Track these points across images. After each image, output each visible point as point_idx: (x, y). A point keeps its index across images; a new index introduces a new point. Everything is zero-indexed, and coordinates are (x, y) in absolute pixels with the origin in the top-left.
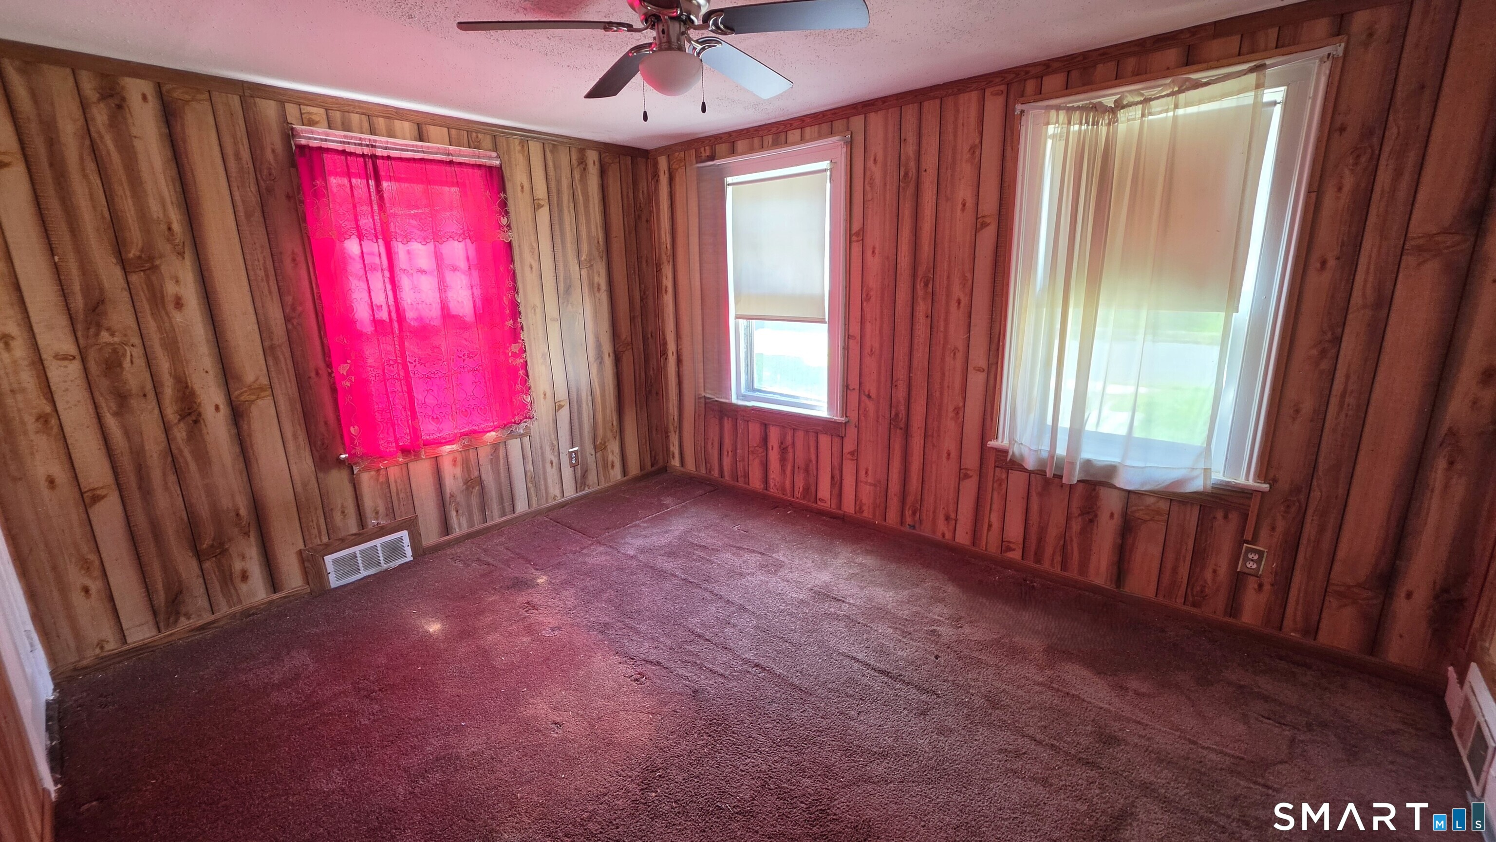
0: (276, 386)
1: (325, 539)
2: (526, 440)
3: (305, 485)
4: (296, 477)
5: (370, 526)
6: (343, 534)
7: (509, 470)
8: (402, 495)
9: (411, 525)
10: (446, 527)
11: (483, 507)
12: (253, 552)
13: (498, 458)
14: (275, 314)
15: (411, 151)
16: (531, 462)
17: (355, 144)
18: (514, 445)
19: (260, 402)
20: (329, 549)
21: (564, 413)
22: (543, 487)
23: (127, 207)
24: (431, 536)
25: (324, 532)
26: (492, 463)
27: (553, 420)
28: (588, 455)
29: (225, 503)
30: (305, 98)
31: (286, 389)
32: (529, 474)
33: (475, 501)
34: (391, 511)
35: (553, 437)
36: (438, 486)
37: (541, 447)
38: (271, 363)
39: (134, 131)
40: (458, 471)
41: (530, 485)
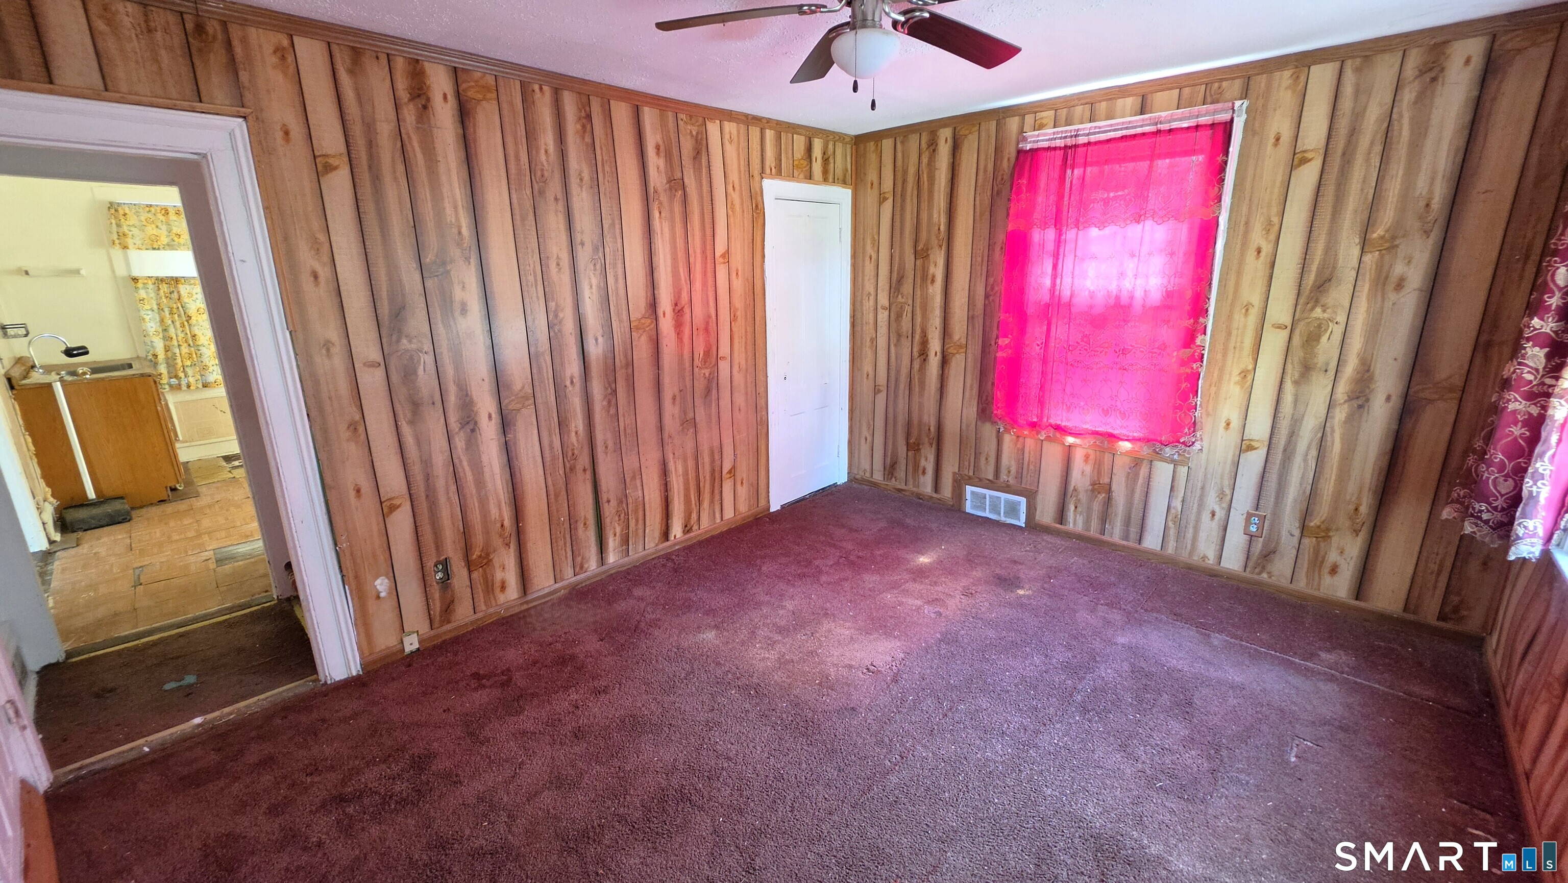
0: (969, 346)
1: (971, 474)
2: (1183, 471)
3: (968, 426)
4: (964, 421)
5: (1002, 480)
6: (983, 476)
7: (1147, 494)
8: (1032, 467)
9: (1031, 496)
10: (1061, 516)
11: (1105, 518)
12: (932, 458)
13: (1137, 475)
14: (980, 291)
15: (1121, 129)
16: (1180, 499)
17: (1061, 138)
18: (1163, 472)
19: (958, 356)
20: (971, 481)
21: (1254, 461)
22: (1189, 535)
23: (924, 216)
24: (1046, 514)
25: (972, 468)
26: (1127, 477)
27: (1233, 461)
28: (1284, 534)
29: (926, 418)
30: (1036, 107)
31: (975, 349)
32: (1173, 511)
33: (1097, 506)
34: (1019, 476)
35: (1226, 482)
36: (1065, 474)
37: (1203, 488)
38: (970, 328)
39: (937, 166)
40: (1088, 469)
41: (1170, 524)
